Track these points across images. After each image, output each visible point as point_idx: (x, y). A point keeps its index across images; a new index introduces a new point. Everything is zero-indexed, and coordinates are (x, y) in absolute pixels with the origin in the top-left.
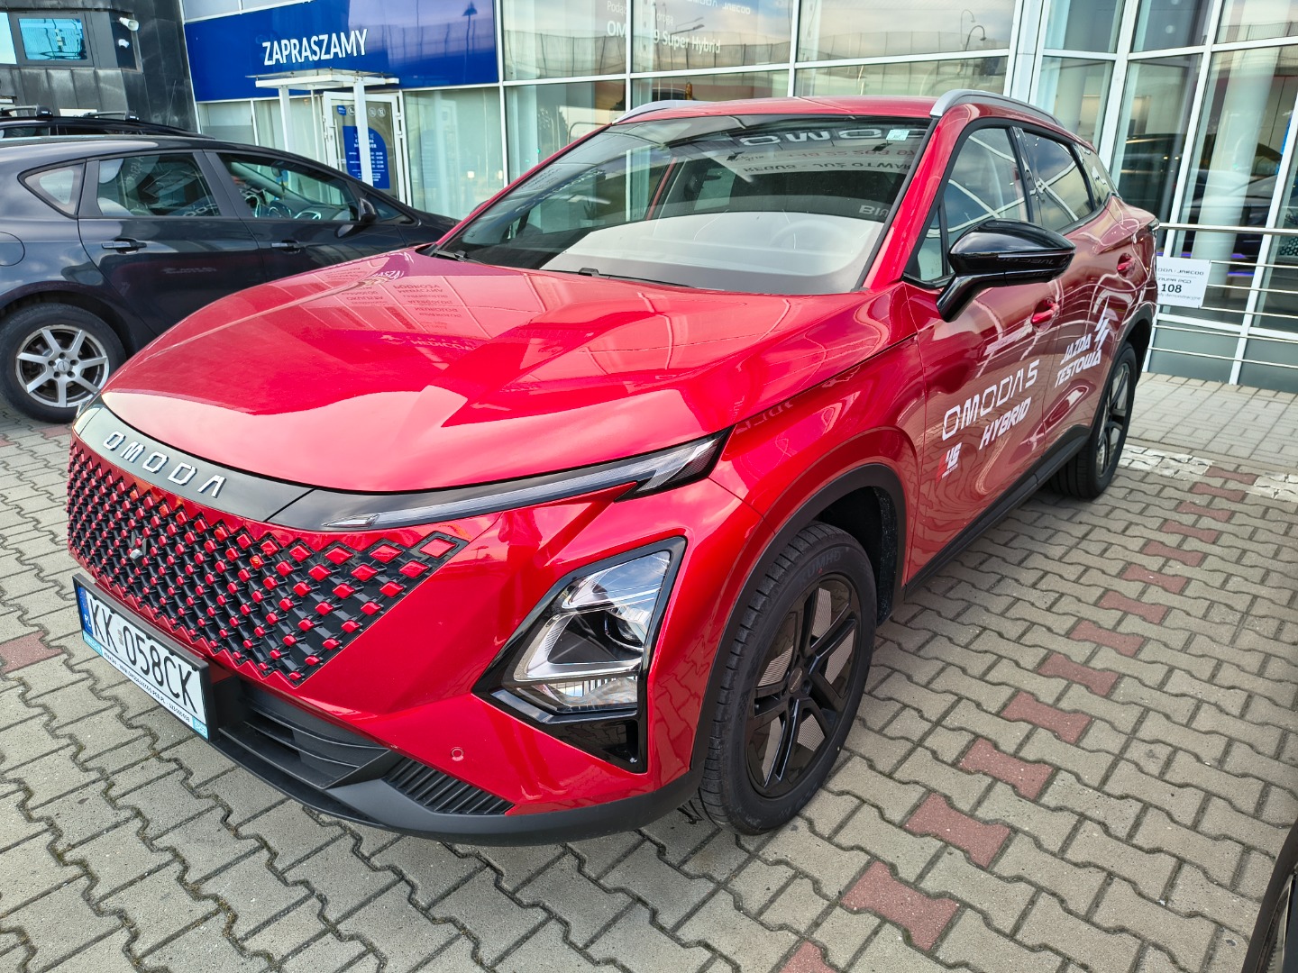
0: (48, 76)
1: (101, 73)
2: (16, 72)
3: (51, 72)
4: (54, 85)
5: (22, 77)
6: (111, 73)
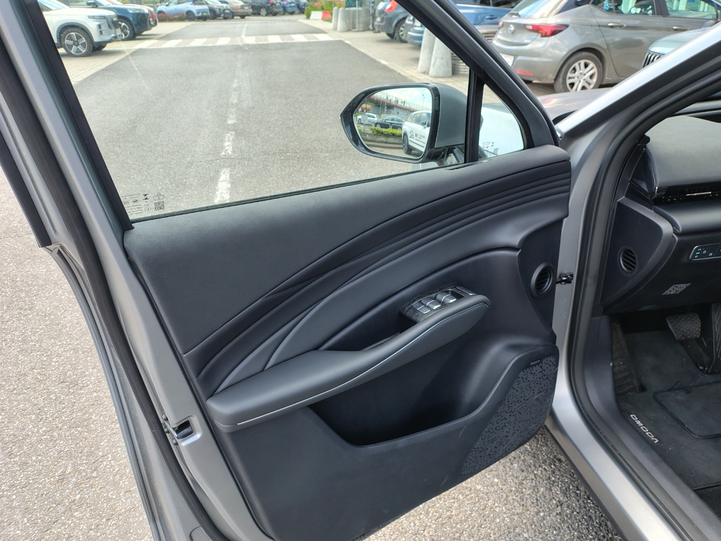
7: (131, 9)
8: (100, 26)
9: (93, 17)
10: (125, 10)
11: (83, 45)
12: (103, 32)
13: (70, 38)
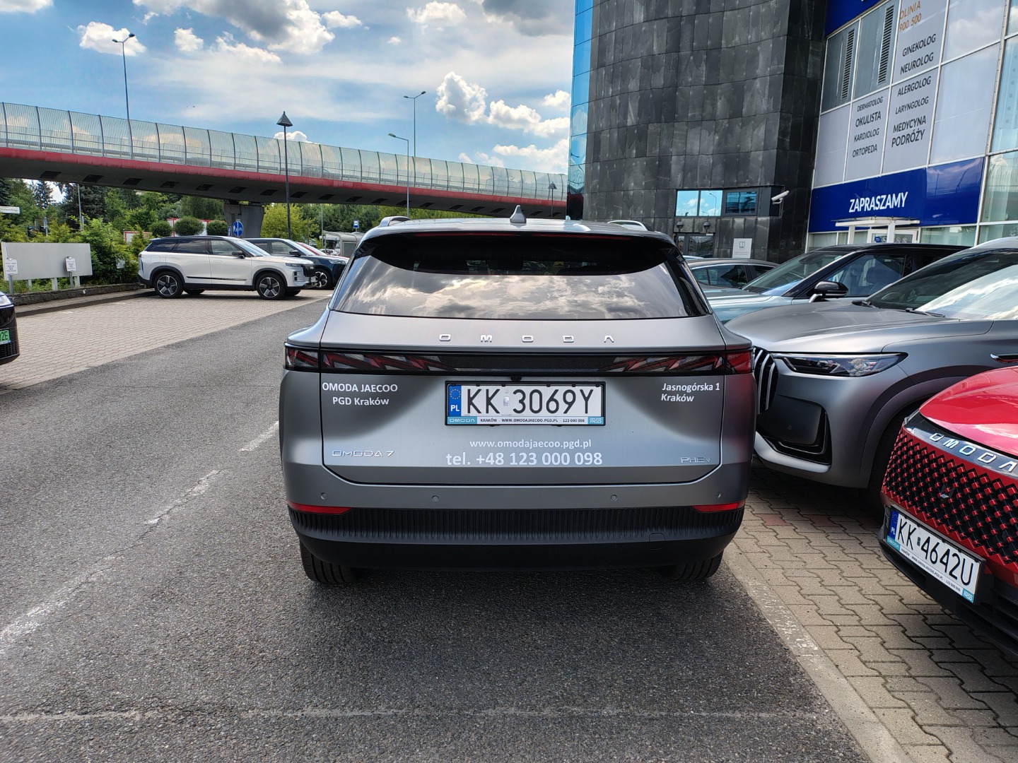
0: (733, 222)
1: (759, 219)
2: (719, 220)
3: (735, 219)
4: (735, 226)
5: (721, 222)
6: (764, 219)
7: (333, 261)
8: (295, 273)
9: (291, 265)
10: (327, 261)
11: (277, 289)
12: (298, 279)
13: (265, 282)
